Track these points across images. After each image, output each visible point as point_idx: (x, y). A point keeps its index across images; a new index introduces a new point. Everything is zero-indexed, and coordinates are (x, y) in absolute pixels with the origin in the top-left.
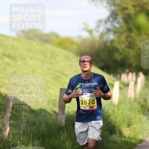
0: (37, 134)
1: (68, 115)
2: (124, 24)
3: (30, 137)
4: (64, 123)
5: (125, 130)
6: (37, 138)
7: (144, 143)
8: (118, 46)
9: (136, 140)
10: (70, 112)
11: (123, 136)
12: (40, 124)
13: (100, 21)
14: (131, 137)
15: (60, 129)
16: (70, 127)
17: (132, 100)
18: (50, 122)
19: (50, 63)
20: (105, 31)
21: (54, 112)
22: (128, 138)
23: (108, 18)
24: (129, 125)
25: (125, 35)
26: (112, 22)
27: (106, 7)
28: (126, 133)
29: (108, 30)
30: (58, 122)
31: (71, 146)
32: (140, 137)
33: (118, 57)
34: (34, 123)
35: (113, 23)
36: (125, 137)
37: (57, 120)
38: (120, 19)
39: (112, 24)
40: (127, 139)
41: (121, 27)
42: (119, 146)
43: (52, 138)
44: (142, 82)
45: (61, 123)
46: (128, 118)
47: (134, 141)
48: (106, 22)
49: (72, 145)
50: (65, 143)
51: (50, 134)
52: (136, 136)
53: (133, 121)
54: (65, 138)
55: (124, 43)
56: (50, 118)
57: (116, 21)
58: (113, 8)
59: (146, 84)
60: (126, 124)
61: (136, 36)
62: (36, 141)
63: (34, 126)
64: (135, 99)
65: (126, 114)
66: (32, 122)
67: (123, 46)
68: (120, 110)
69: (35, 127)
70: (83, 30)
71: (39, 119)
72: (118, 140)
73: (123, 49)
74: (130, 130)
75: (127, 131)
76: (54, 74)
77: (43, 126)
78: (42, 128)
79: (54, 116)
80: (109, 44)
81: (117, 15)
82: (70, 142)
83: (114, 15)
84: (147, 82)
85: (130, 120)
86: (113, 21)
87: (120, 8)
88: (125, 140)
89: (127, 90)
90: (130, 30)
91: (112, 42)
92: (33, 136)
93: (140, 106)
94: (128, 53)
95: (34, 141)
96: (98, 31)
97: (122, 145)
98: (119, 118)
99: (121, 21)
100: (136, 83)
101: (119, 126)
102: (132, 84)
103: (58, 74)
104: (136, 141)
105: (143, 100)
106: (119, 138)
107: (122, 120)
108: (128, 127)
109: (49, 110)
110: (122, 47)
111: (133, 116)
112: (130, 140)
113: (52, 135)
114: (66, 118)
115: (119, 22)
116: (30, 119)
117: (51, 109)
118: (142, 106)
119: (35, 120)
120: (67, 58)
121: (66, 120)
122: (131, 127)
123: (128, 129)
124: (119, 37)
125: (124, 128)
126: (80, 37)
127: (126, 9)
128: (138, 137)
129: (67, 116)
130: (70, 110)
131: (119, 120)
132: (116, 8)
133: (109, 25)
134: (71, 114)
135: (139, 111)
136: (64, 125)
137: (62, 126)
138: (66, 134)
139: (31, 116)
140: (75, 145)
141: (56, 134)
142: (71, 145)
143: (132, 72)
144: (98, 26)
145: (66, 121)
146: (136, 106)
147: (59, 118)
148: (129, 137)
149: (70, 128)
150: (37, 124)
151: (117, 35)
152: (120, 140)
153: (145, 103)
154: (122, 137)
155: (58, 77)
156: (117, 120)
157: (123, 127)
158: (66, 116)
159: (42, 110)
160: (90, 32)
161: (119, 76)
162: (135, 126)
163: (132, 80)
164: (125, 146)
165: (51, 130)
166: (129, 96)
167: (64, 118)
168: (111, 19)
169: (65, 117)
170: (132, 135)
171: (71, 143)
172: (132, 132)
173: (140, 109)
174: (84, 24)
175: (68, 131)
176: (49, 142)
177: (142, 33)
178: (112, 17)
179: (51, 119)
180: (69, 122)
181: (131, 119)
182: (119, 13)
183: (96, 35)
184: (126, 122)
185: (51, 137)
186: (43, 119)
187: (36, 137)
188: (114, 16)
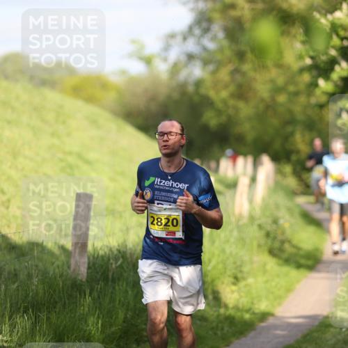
0: (20, 301)
1: (94, 257)
2: (225, 43)
3: (6, 307)
4: (85, 275)
5: (228, 289)
6: (22, 309)
7: (271, 320)
8: (212, 94)
9: (254, 313)
10: (99, 248)
11: (222, 305)
12: (30, 276)
13: (172, 36)
14: (241, 306)
15: (76, 288)
16: (98, 284)
17: (245, 221)
18: (51, 273)
19: (53, 135)
20: (183, 58)
21: (63, 248)
22: (233, 308)
23: (191, 28)
24: (236, 279)
25: (230, 67)
26: (199, 38)
27: (184, 4)
28: (230, 298)
29: (190, 57)
30: (70, 272)
31: (100, 329)
32: (263, 306)
33: (211, 119)
34: (16, 275)
35: (202, 39)
36: (226, 306)
37: (69, 267)
38: (217, 30)
39: (199, 43)
40: (231, 312)
41: (221, 50)
42: (213, 328)
43: (57, 310)
44: (267, 177)
45: (78, 274)
46: (235, 263)
47: (247, 316)
48: (185, 39)
49: (102, 325)
50: (86, 322)
51: (52, 300)
52: (252, 303)
53: (245, 269)
54: (87, 309)
55: (226, 87)
56: (53, 264)
57: (209, 35)
58: (201, 5)
59: (277, 183)
60: (229, 276)
61: (255, 70)
62: (20, 317)
63: (14, 283)
64: (252, 218)
65: (231, 253)
66: (9, 273)
67: (224, 94)
68: (217, 244)
69: (16, 285)
70: (130, 56)
71: (26, 264)
72: (212, 313)
73: (224, 102)
74: (239, 291)
75: (233, 292)
76: (61, 160)
77: (35, 281)
78: (34, 287)
79: (63, 258)
80: (191, 89)
81: (210, 21)
82: (98, 317)
83: (203, 22)
84: (279, 177)
85: (239, 268)
86: (202, 36)
87: (218, 6)
88: (228, 313)
89: (233, 198)
90: (241, 56)
91: (198, 83)
92: (11, 306)
93: (263, 233)
94: (237, 110)
95: (14, 316)
96: (165, 60)
97: (220, 325)
98: (213, 262)
99: (221, 35)
100: (253, 180)
101: (213, 281)
102: (244, 182)
103: (71, 159)
104: (253, 316)
105: (270, 221)
106: (214, 309)
107: (220, 266)
108: (234, 284)
109: (50, 245)
110: (221, 96)
111: (246, 258)
112: (239, 314)
113: (56, 302)
114: (89, 264)
115: (214, 38)
116: (5, 265)
117: (55, 243)
118: (268, 235)
119: (17, 267)
120: (94, 122)
121: (89, 268)
122: (242, 284)
123: (234, 288)
124: (214, 73)
125: (224, 286)
126: (124, 72)
127: (233, 6)
128: (256, 306)
129: (91, 258)
130: (98, 244)
131: (214, 268)
132: (210, 5)
133: (191, 46)
134: (101, 253)
135: (259, 246)
136: (84, 280)
137: (81, 281)
138: (88, 299)
139: (8, 257)
140: (111, 326)
141: (67, 302)
142: (100, 325)
143: (245, 155)
144: (167, 48)
145: (90, 271)
146: (254, 233)
147: (72, 262)
148: (237, 308)
149: (99, 287)
150: (22, 276)
151: (211, 67)
152: (216, 314)
153: (274, 226)
154: (220, 307)
155: (71, 167)
156: (209, 268)
157: (223, 283)
158: (89, 258)
159: (34, 246)
160: (148, 61)
161: (213, 164)
162: (250, 280)
163: (245, 174)
164: (226, 329)
165: (55, 291)
166: (237, 211)
167: (84, 263)
168: (197, 31)
169: (86, 260)
170: (245, 302)
171: (100, 322)
172: (242, 294)
173: (263, 241)
174: (133, 42)
175: (95, 294)
176: (48, 318)
177: (269, 63)
178: (200, 27)
179: (55, 265)
180: (97, 273)
181: (241, 266)
182: (216, 16)
183: (162, 68)
184: (229, 273)
185: (55, 307)
186: (37, 266)
187: (19, 308)
188: (204, 25)
